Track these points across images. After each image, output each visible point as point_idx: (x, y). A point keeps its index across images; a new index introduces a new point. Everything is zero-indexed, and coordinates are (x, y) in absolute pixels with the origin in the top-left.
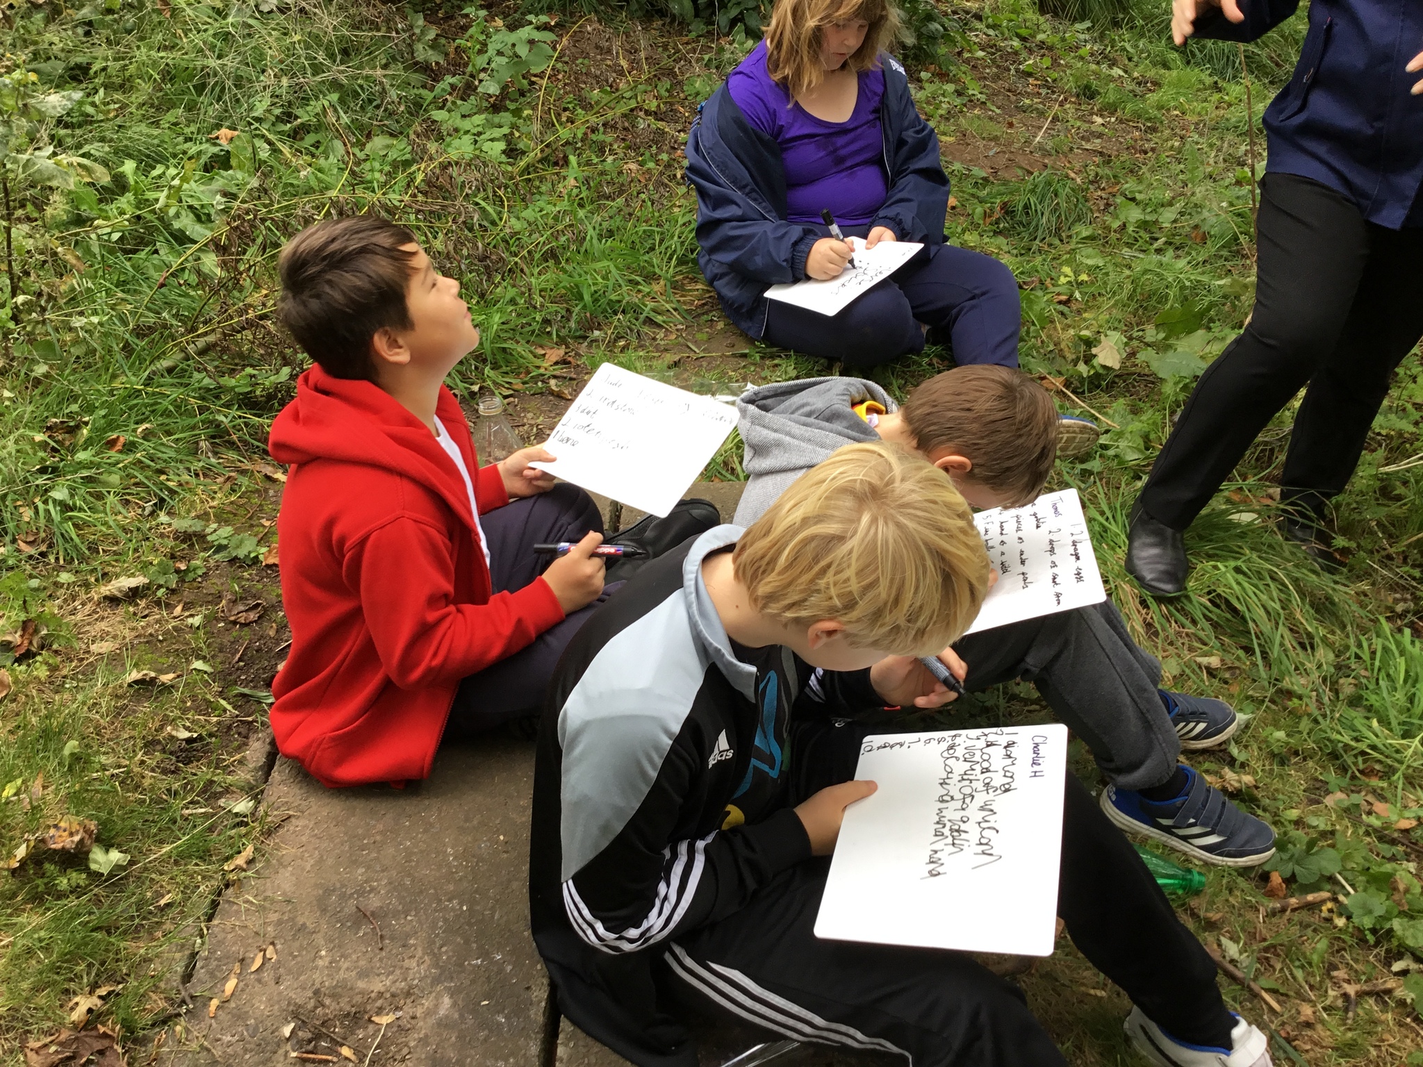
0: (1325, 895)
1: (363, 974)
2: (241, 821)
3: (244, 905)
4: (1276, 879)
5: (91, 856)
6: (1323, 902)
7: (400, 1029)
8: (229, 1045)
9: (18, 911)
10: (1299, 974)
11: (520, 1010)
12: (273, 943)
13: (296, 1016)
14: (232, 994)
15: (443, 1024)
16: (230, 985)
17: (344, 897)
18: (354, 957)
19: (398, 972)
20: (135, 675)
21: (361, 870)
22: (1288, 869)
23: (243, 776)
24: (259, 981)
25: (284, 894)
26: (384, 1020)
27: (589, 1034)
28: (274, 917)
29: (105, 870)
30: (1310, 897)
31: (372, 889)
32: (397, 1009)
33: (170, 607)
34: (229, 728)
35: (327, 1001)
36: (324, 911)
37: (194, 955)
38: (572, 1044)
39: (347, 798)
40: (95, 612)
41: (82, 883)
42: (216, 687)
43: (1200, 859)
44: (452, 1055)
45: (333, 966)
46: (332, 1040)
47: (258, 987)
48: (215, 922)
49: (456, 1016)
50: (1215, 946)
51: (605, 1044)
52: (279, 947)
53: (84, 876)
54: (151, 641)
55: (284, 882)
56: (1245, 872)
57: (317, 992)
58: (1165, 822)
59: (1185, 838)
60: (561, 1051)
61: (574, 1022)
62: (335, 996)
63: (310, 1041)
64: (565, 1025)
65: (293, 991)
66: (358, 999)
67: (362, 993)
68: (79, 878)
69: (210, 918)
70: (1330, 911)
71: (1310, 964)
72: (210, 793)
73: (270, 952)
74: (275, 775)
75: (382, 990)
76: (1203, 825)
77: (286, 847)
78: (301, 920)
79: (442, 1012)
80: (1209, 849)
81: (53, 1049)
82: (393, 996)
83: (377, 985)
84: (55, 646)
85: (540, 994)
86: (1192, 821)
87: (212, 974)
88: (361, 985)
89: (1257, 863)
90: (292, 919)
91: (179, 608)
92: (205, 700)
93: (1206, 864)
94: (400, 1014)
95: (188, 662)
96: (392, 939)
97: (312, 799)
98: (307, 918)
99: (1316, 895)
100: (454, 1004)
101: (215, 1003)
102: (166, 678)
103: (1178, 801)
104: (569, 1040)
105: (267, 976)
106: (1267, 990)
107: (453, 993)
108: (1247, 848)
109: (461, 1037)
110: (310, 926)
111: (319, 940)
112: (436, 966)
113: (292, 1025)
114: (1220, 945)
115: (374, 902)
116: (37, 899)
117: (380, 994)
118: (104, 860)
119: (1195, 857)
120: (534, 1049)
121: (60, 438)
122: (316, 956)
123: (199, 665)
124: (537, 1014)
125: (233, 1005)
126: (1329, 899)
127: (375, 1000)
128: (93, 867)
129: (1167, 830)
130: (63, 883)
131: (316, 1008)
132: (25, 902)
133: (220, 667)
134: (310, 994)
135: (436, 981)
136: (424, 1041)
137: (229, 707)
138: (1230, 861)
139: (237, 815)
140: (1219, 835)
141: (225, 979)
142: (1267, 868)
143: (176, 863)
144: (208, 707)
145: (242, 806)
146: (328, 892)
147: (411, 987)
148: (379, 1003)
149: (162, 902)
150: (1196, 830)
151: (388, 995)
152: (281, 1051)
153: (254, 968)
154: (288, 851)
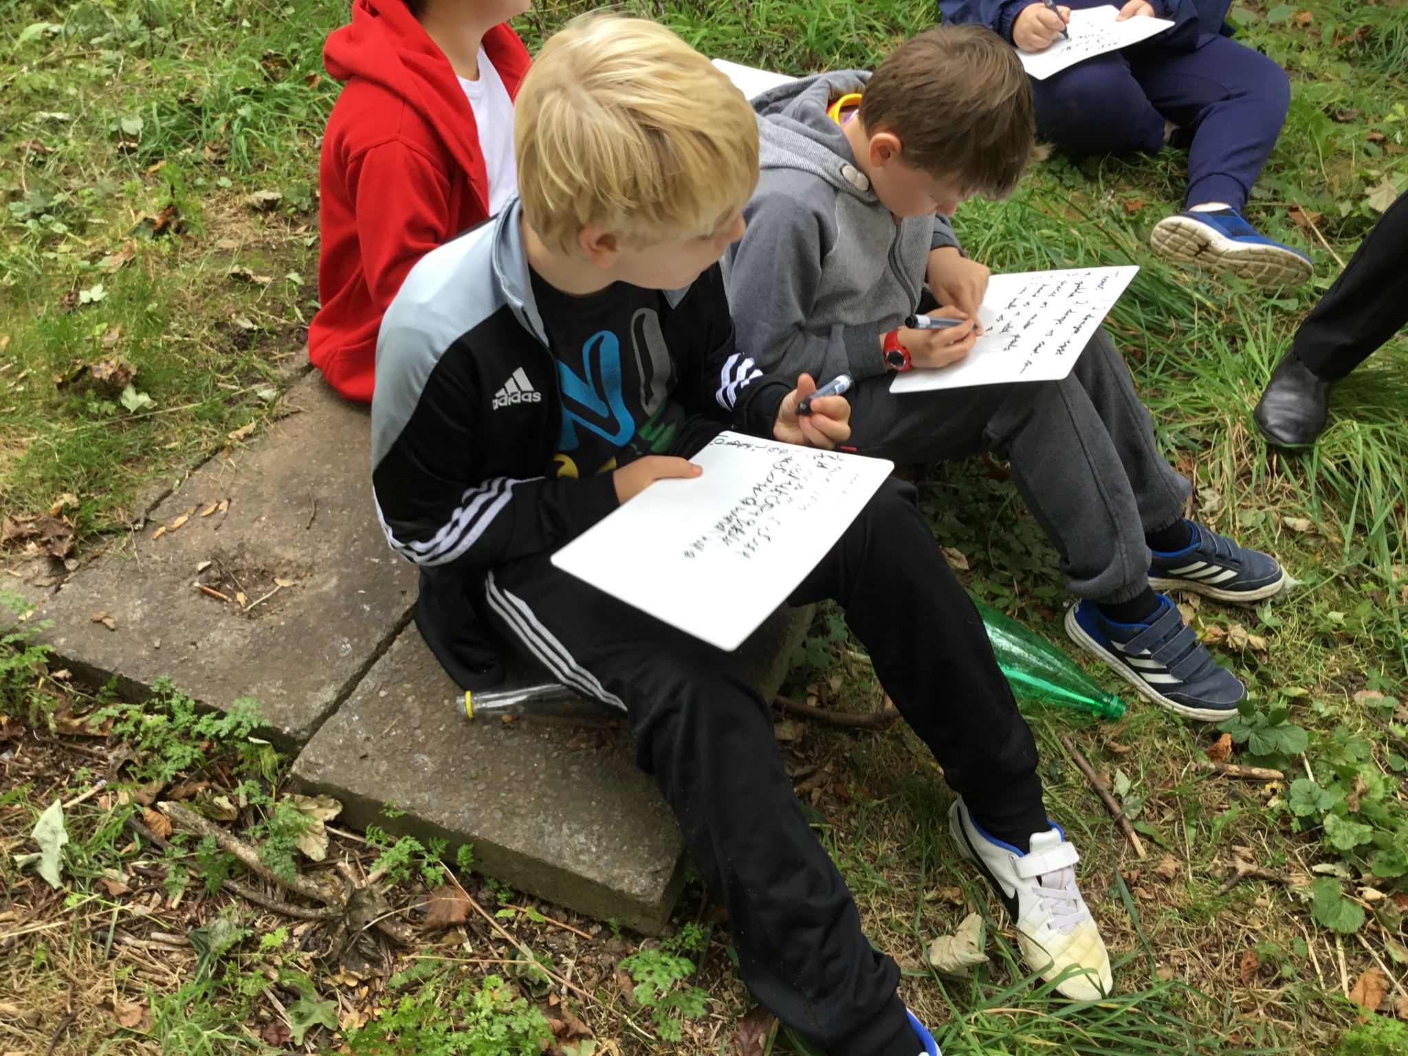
0: (1276, 774)
1: (284, 543)
2: (261, 403)
3: (224, 466)
4: (1226, 741)
5: (125, 393)
6: (1271, 780)
7: (290, 592)
8: (155, 562)
9: (55, 419)
10: (1191, 833)
11: (386, 607)
12: (230, 501)
13: (215, 557)
14: (179, 527)
15: (321, 598)
16: (181, 520)
17: (303, 483)
18: (283, 528)
19: (310, 549)
20: (236, 269)
21: (329, 466)
22: (1243, 735)
23: (284, 372)
24: (204, 524)
25: (261, 467)
26: (281, 583)
27: (424, 638)
28: (242, 481)
29: (132, 408)
30: (1256, 771)
31: (329, 483)
32: (298, 578)
33: (295, 225)
34: (291, 331)
35: (247, 556)
36: (282, 488)
37: (169, 492)
38: (406, 642)
39: (353, 409)
40: (235, 215)
41: (110, 412)
42: (297, 298)
43: (1147, 696)
44: (312, 621)
45: (264, 530)
46: (236, 586)
47: (201, 527)
48: (197, 472)
49: (334, 595)
50: (1107, 777)
51: (432, 650)
52: (233, 504)
53: (114, 407)
54: (266, 247)
55: (264, 458)
56: (1194, 724)
57: (241, 546)
58: (1120, 647)
59: (1138, 670)
60: (396, 645)
61: (419, 627)
62: (254, 553)
63: (217, 580)
64: (412, 627)
65: (225, 540)
66: (271, 561)
67: (276, 557)
68: (109, 407)
69: (197, 467)
70: (1274, 791)
71: (1209, 828)
72: (249, 377)
73: (224, 506)
74: (309, 378)
75: (292, 558)
76: (1157, 659)
77: (282, 434)
78: (261, 489)
79: (325, 588)
80: (1157, 687)
81: (30, 525)
82: (299, 566)
83: (290, 554)
84: (189, 233)
85: (411, 598)
86: (1147, 652)
87: (173, 508)
88: (277, 550)
89: (1210, 719)
90: (255, 488)
91: (303, 228)
92: (284, 305)
93: (1153, 703)
94: (297, 582)
95: (288, 271)
96: (321, 523)
97: (325, 403)
98: (266, 490)
99: (1264, 771)
100: (338, 586)
101: (163, 529)
102: (260, 279)
103: (1137, 627)
104: (406, 637)
105: (212, 523)
106: (1137, 833)
107: (342, 578)
108: (1204, 699)
109: (327, 611)
110: (266, 496)
111: (266, 508)
112: (342, 554)
113: (209, 563)
114: (1112, 777)
115: (324, 492)
116: (73, 414)
117: (289, 563)
118: (133, 399)
119: (1143, 693)
120: (379, 637)
121: (273, 68)
122: (257, 519)
123: (294, 276)
124: (397, 613)
125: (174, 535)
126: (1279, 780)
127: (284, 565)
128: (124, 402)
129: (1121, 656)
130: (94, 406)
131: (235, 557)
132: (65, 415)
133: (310, 283)
134: (235, 545)
135: (335, 564)
136: (297, 605)
137: (300, 315)
138: (1180, 708)
139: (260, 398)
140: (1175, 675)
141: (180, 515)
142: (1220, 727)
143: (193, 420)
144: (284, 310)
145: (267, 393)
146: (295, 474)
147: (313, 564)
148: (286, 569)
149: (167, 447)
150: (1150, 664)
151: (294, 565)
152: (190, 580)
153: (204, 514)
154: (283, 436)
